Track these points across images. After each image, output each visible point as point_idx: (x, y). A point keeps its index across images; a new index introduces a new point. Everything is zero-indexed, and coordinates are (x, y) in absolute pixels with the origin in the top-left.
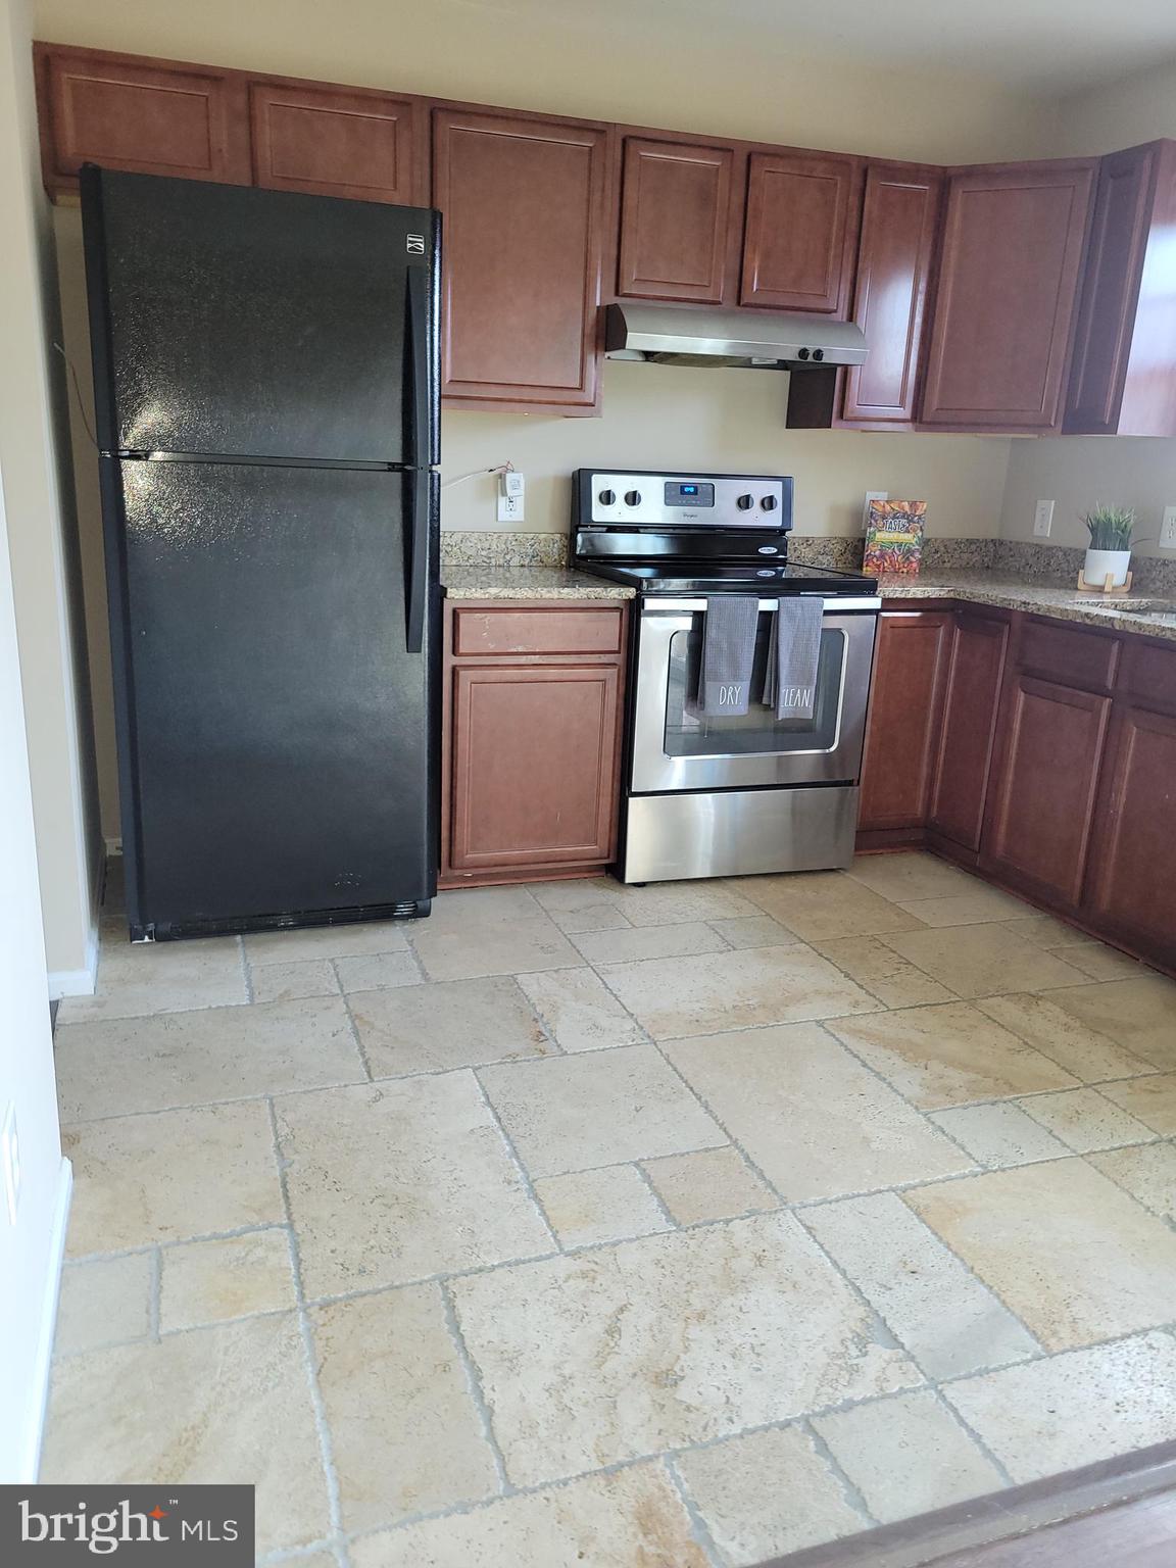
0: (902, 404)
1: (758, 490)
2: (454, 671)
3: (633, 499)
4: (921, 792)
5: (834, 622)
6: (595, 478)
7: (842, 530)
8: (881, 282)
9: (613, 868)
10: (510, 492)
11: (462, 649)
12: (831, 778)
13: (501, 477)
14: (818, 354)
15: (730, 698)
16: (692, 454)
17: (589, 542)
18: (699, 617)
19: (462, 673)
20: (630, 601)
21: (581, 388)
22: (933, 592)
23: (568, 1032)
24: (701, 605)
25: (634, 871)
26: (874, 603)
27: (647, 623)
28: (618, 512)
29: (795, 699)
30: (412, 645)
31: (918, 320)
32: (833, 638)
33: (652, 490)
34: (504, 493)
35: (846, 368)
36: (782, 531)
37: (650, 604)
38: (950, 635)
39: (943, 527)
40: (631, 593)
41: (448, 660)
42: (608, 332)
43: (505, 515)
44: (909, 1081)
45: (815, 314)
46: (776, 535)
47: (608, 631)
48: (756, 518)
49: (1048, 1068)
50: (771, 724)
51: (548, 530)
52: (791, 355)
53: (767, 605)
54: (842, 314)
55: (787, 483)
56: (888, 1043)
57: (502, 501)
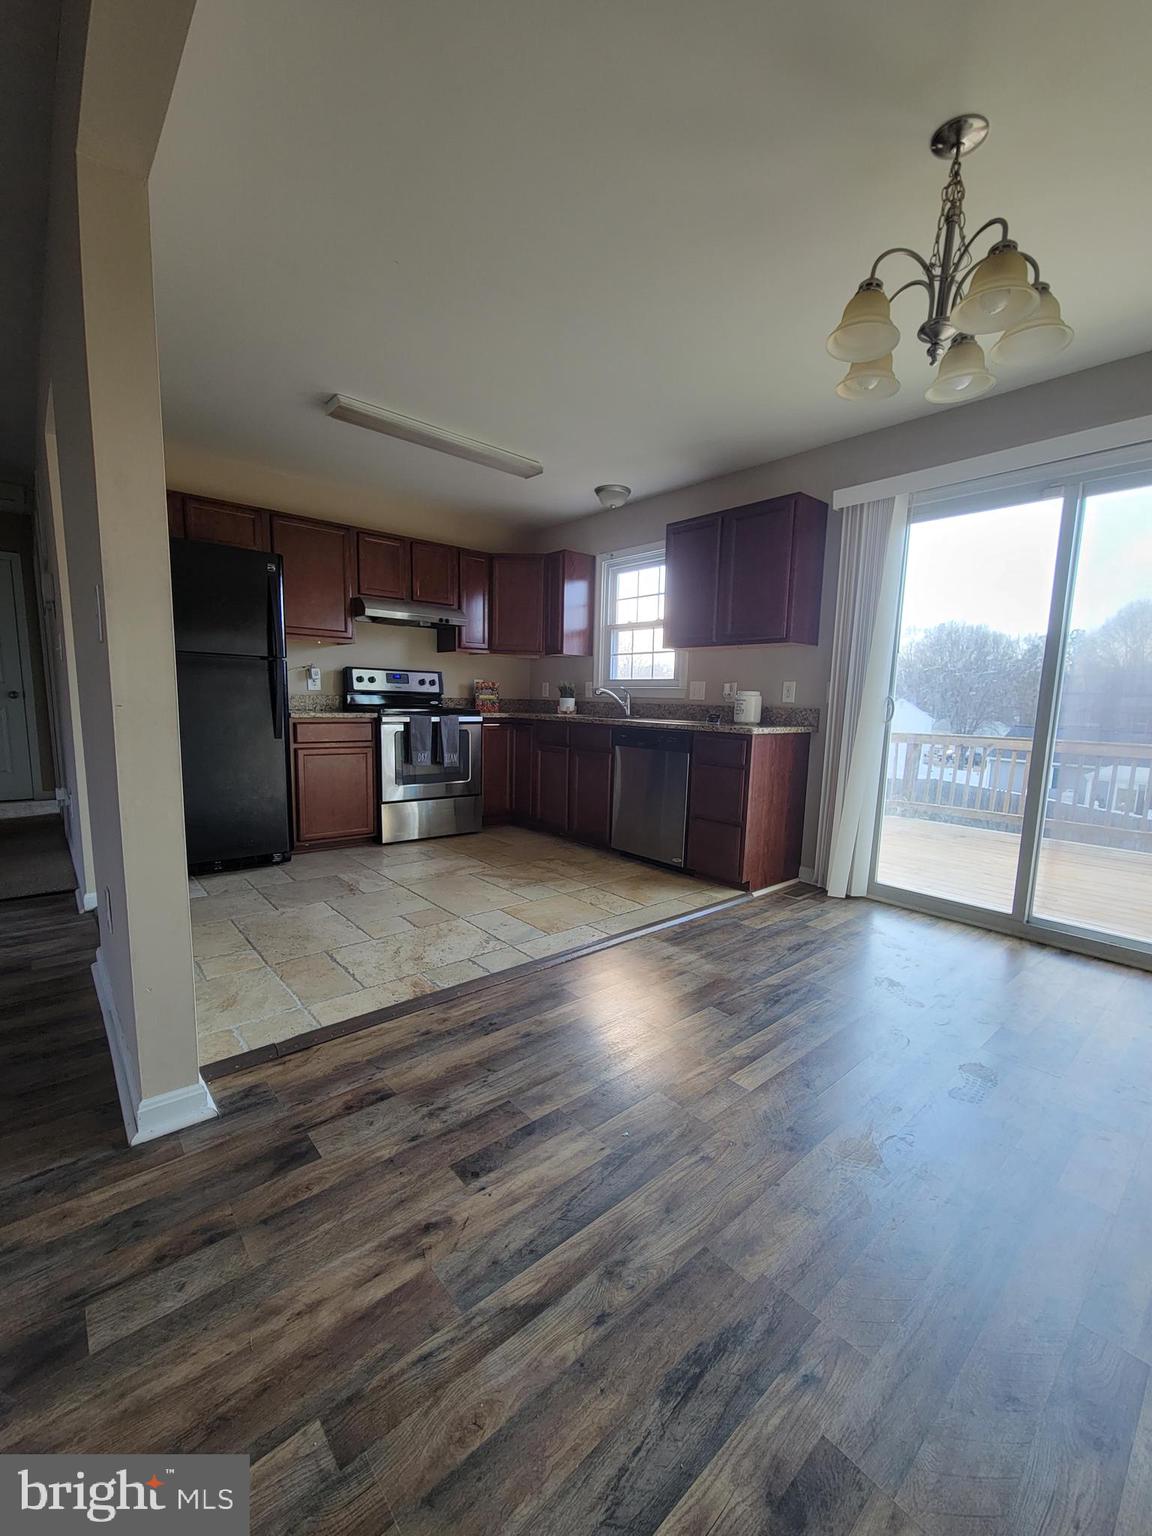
0: (484, 642)
1: (428, 677)
2: (296, 750)
3: (372, 680)
4: (508, 797)
5: (465, 727)
6: (354, 671)
7: (466, 695)
8: (470, 597)
9: (376, 839)
10: (313, 676)
11: (299, 740)
12: (469, 792)
13: (309, 670)
14: (447, 621)
15: (423, 758)
16: (398, 662)
17: (352, 699)
18: (406, 725)
19: (300, 752)
20: (375, 719)
21: (346, 631)
22: (504, 715)
23: (363, 887)
24: (407, 719)
25: (386, 837)
26: (480, 719)
27: (384, 728)
28: (365, 686)
29: (450, 758)
30: (277, 735)
31: (486, 610)
32: (464, 734)
33: (380, 676)
34: (311, 677)
35: (460, 627)
36: (440, 694)
37: (384, 719)
38: (512, 733)
39: (506, 695)
40: (375, 715)
41: (293, 746)
42: (356, 609)
43: (311, 687)
44: (505, 884)
45: (446, 606)
46: (437, 696)
47: (367, 732)
48: (427, 688)
49: (557, 876)
50: (443, 771)
51: (333, 693)
52: (436, 621)
53: (435, 719)
54: (455, 607)
55: (440, 674)
56: (499, 876)
57: (310, 681)
